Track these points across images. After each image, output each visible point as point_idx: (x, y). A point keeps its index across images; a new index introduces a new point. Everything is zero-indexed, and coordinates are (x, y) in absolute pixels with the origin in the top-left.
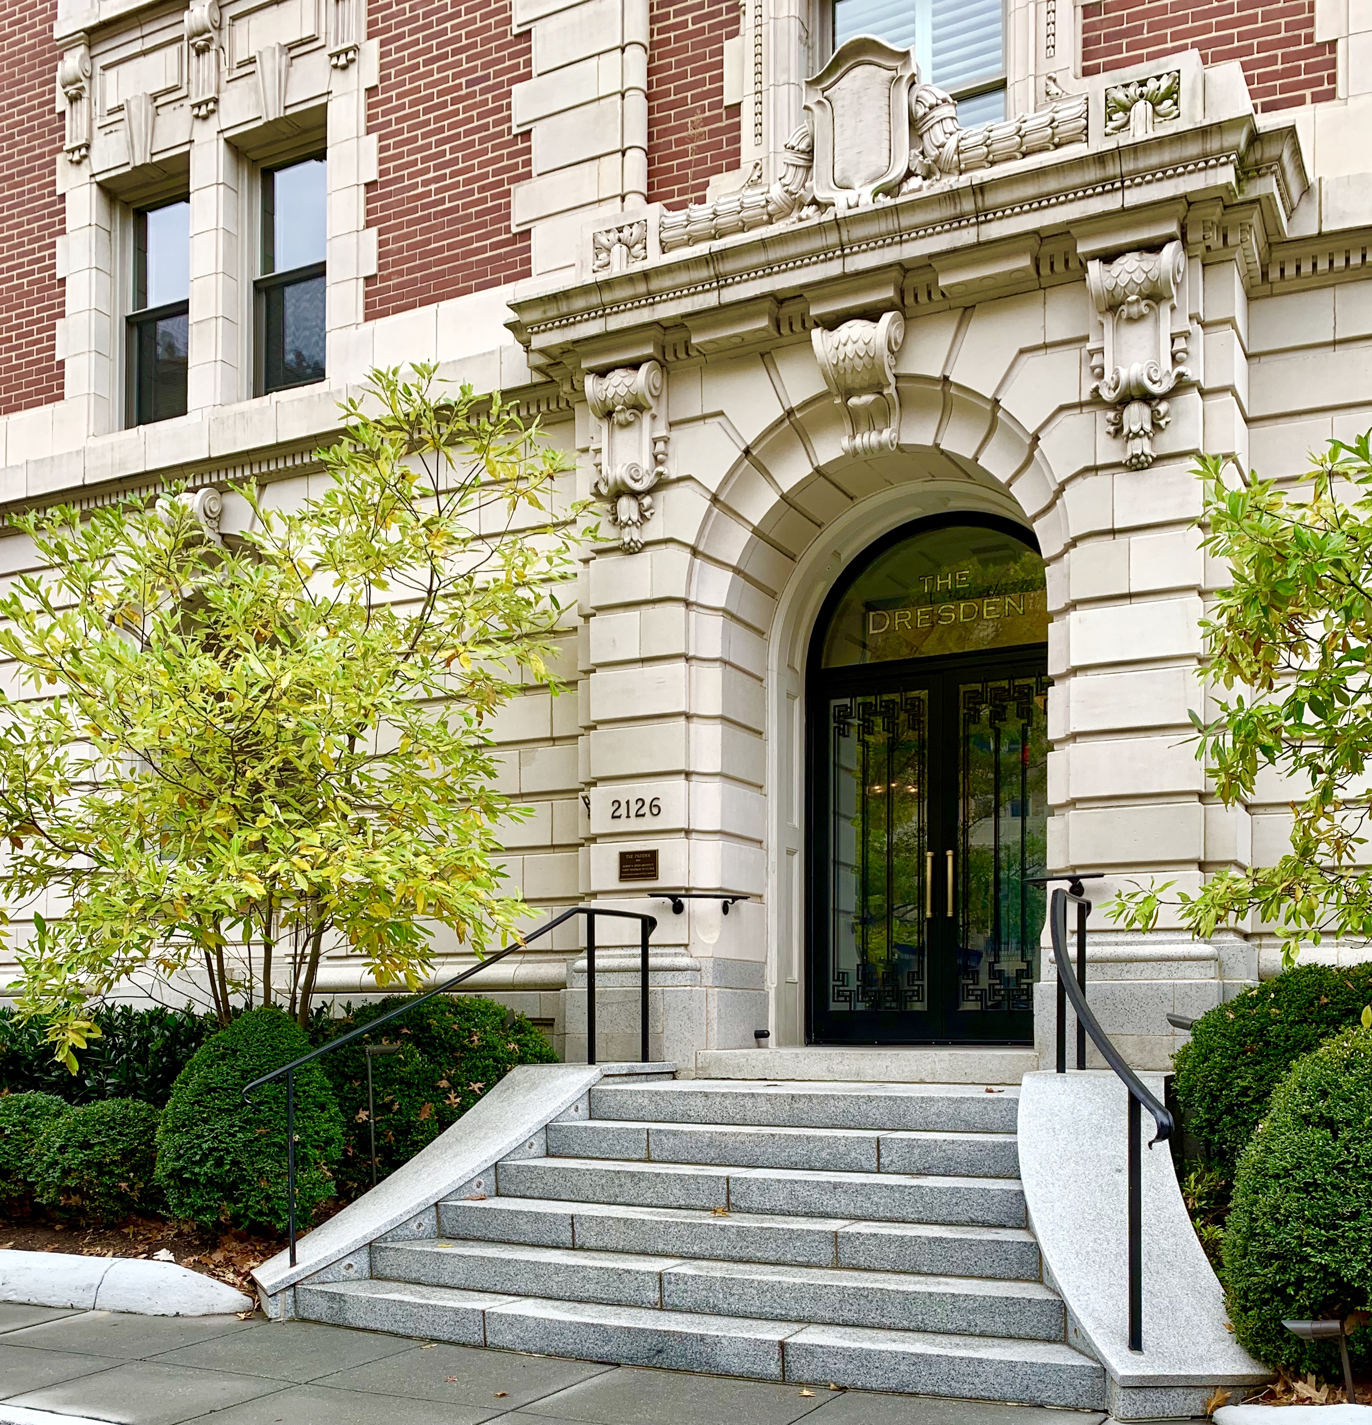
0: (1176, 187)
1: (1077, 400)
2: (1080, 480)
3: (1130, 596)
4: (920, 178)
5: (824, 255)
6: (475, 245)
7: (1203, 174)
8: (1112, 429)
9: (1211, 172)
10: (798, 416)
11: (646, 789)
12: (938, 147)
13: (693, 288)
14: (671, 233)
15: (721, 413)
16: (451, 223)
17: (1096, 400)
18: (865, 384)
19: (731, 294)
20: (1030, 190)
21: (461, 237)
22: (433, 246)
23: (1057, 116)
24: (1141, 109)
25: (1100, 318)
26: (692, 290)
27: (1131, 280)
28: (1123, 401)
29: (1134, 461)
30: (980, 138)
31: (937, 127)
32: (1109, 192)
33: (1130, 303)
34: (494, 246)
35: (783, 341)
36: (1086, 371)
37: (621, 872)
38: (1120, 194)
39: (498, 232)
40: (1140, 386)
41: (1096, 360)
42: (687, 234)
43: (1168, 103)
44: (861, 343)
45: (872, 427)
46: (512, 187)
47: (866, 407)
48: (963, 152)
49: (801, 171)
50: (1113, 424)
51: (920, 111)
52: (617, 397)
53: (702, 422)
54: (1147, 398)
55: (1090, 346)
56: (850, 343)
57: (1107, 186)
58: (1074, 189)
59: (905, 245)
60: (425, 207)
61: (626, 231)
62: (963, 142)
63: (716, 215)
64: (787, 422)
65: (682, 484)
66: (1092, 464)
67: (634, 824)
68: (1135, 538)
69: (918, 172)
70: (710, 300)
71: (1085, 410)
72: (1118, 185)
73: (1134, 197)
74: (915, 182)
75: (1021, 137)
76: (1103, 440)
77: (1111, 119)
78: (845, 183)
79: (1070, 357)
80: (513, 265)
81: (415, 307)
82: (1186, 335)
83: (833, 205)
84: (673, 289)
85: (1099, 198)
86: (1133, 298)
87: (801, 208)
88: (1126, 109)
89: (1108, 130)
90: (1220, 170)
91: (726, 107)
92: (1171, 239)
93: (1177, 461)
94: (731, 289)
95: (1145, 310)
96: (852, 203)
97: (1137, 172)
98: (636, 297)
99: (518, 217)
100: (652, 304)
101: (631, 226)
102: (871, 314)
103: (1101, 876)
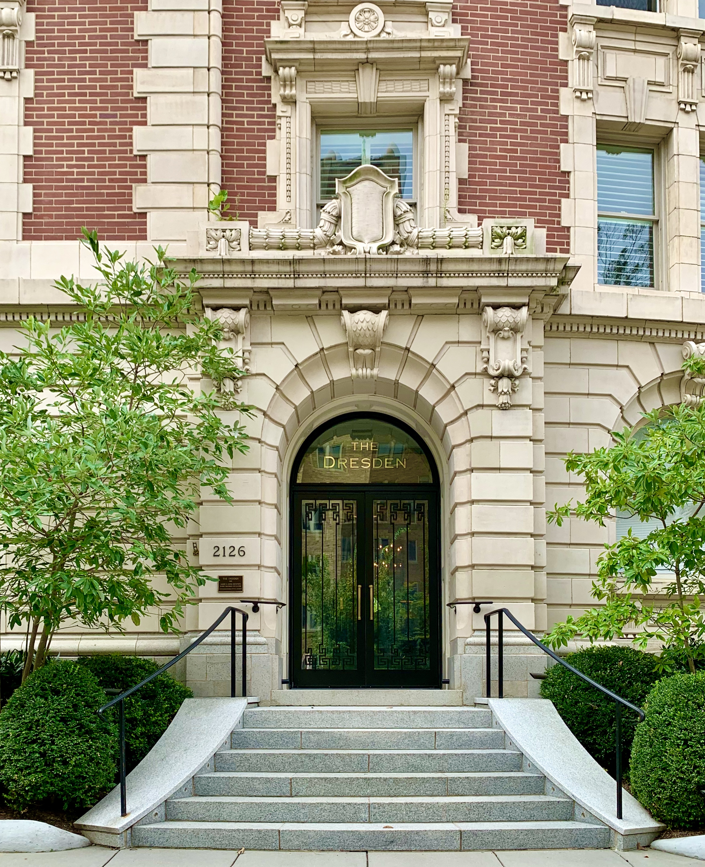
0: (532, 281)
1: (474, 371)
2: (475, 410)
3: (499, 469)
4: (399, 246)
5: (356, 274)
6: (106, 212)
7: (544, 279)
8: (492, 388)
9: (548, 279)
10: (326, 352)
11: (237, 542)
12: (408, 233)
13: (279, 275)
14: (256, 240)
15: (283, 344)
16: (88, 195)
17: (485, 373)
18: (367, 343)
19: (301, 283)
20: (464, 267)
21: (96, 205)
22: (75, 205)
23: (468, 233)
24: (509, 240)
25: (488, 334)
26: (279, 276)
27: (508, 320)
28: (500, 377)
29: (503, 405)
30: (430, 234)
31: (407, 222)
32: (501, 277)
33: (505, 330)
34: (120, 216)
35: (320, 312)
36: (479, 358)
37: (219, 587)
38: (506, 279)
39: (124, 209)
40: (509, 370)
41: (485, 354)
42: (266, 243)
43: (520, 241)
44: (370, 323)
45: (364, 366)
46: (134, 185)
47: (365, 356)
48: (421, 238)
49: (333, 226)
50: (493, 386)
51: (399, 213)
52: (226, 324)
53: (270, 346)
54: (511, 376)
55: (482, 347)
56: (365, 322)
57: (500, 274)
58: (485, 272)
59: (398, 279)
60: (68, 180)
61: (228, 233)
62: (421, 234)
63: (284, 237)
64: (319, 355)
65: (258, 377)
66: (481, 403)
67: (228, 561)
68: (503, 442)
69: (397, 242)
70: (289, 283)
71: (477, 377)
72: (506, 275)
73: (513, 282)
74: (397, 248)
75: (451, 239)
76: (487, 393)
77: (493, 241)
78: (359, 238)
79: (471, 350)
80: (134, 231)
81: (62, 239)
82: (526, 350)
83: (355, 248)
84: (268, 273)
85: (496, 279)
86: (507, 329)
87: (333, 245)
88: (502, 238)
89: (493, 246)
90: (552, 279)
91: (268, 176)
92: (524, 305)
93: (521, 408)
94: (301, 280)
95: (511, 335)
96: (367, 250)
97: (515, 271)
98: (245, 272)
99: (137, 205)
100: (253, 278)
101: (231, 230)
102: (376, 310)
103: (492, 603)
